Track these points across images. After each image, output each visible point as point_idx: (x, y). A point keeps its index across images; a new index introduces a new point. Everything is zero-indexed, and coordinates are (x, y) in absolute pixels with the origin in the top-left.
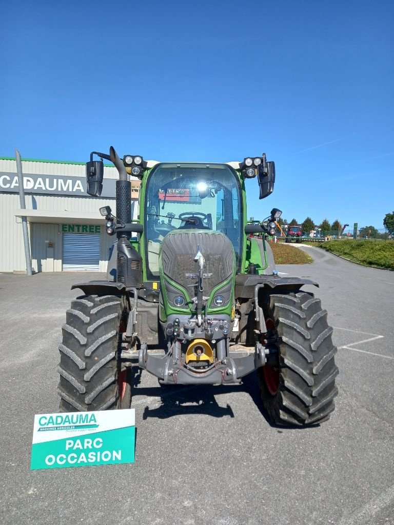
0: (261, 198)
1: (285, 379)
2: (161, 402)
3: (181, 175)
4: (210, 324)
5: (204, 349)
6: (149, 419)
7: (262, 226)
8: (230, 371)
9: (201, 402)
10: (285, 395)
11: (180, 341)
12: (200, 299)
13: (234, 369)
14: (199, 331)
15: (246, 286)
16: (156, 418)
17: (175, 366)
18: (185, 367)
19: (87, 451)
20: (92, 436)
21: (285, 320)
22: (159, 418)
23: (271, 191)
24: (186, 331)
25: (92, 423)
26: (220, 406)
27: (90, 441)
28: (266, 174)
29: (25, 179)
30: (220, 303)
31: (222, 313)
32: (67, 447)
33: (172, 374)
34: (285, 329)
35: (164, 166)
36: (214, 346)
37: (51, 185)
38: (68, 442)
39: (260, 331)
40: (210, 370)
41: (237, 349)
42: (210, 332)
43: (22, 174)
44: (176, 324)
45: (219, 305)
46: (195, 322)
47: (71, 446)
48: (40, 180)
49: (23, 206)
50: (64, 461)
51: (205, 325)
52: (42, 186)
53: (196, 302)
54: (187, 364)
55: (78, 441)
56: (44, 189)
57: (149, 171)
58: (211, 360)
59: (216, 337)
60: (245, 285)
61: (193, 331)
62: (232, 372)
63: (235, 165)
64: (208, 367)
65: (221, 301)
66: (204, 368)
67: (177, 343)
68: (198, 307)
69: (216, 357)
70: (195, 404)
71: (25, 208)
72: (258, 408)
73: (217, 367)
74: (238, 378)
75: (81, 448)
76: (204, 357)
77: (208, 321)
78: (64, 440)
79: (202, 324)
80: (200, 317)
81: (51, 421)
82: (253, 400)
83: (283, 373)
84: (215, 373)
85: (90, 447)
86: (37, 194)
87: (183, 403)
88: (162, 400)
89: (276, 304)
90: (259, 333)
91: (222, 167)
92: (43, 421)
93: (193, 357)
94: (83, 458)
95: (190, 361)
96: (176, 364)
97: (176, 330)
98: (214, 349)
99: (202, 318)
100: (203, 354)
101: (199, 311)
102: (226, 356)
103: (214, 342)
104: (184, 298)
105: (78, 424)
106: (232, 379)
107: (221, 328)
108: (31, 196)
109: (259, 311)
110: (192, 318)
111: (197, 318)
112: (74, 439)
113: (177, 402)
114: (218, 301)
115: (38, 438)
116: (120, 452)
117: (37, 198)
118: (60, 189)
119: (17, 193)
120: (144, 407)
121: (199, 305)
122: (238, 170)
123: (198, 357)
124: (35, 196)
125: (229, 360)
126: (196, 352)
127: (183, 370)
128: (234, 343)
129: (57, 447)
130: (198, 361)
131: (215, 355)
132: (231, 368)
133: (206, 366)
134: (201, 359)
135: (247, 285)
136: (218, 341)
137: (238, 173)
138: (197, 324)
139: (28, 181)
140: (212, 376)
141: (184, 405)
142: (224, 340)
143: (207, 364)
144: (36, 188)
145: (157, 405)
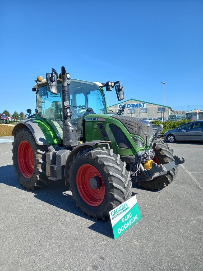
8: (165, 170)
27: (128, 215)
32: (123, 221)
50: (124, 229)
55: (125, 218)
75: (127, 220)
78: (121, 220)
81: (115, 213)
85: (129, 218)
92: (113, 214)
94: (128, 224)
104: (143, 143)
105: (123, 210)
116: (137, 215)
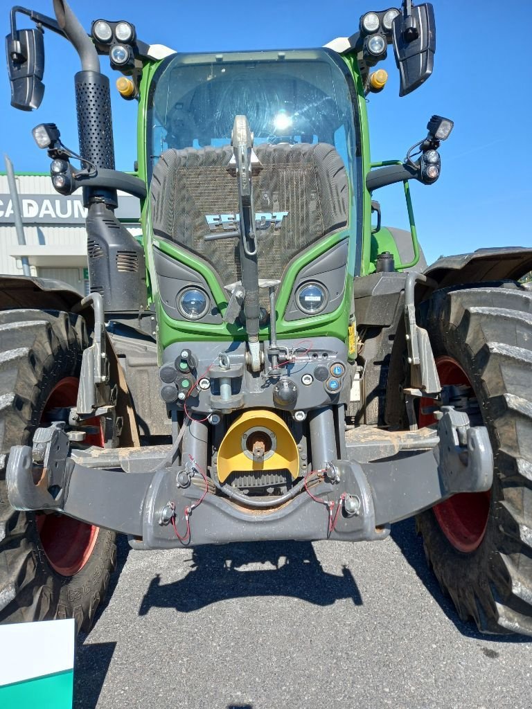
0: (403, 93)
1: (518, 519)
2: (192, 563)
3: (224, 70)
4: (285, 364)
5: (274, 440)
6: (154, 611)
7: (408, 166)
8: (353, 504)
9: (282, 561)
10: (516, 564)
11: (201, 417)
12: (250, 285)
13: (366, 499)
14: (254, 389)
15: (375, 297)
16: (173, 610)
17: (184, 492)
18: (220, 493)
21: (508, 347)
22: (179, 610)
23: (428, 71)
24: (216, 386)
26: (326, 570)
28: (415, 35)
29: (25, 202)
30: (317, 305)
31: (322, 335)
33: (172, 520)
34: (508, 372)
35: (188, 61)
36: (303, 430)
37: (64, 210)
39: (422, 389)
40: (292, 498)
41: (365, 436)
42: (286, 389)
43: (17, 195)
44: (183, 366)
45: (312, 311)
46: (242, 360)
48: (47, 202)
49: (22, 241)
51: (273, 368)
52: (51, 212)
53: (239, 294)
54: (222, 485)
56: (54, 216)
57: (154, 67)
58: (296, 468)
59: (305, 401)
60: (373, 294)
61: (236, 384)
62: (362, 509)
63: (341, 44)
64: (289, 489)
65: (318, 299)
66: (277, 492)
67: (195, 423)
68: (248, 313)
69: (310, 459)
70: (268, 566)
71: (25, 244)
72: (418, 574)
73: (312, 491)
74: (380, 527)
76: (274, 461)
77: (282, 356)
79: (262, 366)
80: (255, 346)
82: (404, 552)
83: (510, 501)
84: (307, 509)
86: (44, 225)
87: (239, 565)
88: (194, 559)
89: (473, 309)
90: (420, 394)
91: (312, 56)
93: (242, 461)
95: (235, 475)
96: (187, 485)
97: (185, 384)
98: (304, 439)
99: (262, 349)
100: (271, 452)
101: (252, 325)
102: (339, 457)
103: (300, 417)
104: (207, 292)
106: (361, 531)
107: (321, 375)
108: (35, 228)
109: (419, 338)
110: (232, 349)
111: (248, 349)
113: (229, 563)
114: (307, 299)
117: (44, 230)
118: (76, 216)
119: (12, 224)
120: (149, 578)
121: (248, 304)
122: (347, 53)
123: (258, 461)
124: (41, 228)
125: (348, 468)
126: (250, 447)
127: (208, 503)
128: (353, 426)
130: (257, 473)
131: (305, 454)
132: (357, 496)
133: (283, 485)
134: (266, 467)
135: (378, 294)
136: (312, 413)
137: (347, 61)
138: (249, 367)
139: (30, 205)
140: (297, 517)
141: (243, 568)
142: (329, 413)
143: (284, 480)
144: (41, 216)
145: (180, 571)
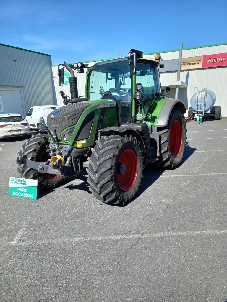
4: (61, 149)
17: (46, 166)
19: (23, 193)
20: (25, 188)
25: (25, 183)
27: (24, 189)
31: (67, 144)
35: (99, 64)
38: (18, 188)
47: (19, 190)
50: (17, 195)
55: (21, 188)
75: (22, 191)
78: (17, 187)
81: (14, 180)
85: (24, 191)
92: (12, 180)
94: (22, 195)
105: (21, 182)
107: (65, 151)
112: (20, 187)
115: (11, 185)
127: (50, 168)
129: (15, 189)
